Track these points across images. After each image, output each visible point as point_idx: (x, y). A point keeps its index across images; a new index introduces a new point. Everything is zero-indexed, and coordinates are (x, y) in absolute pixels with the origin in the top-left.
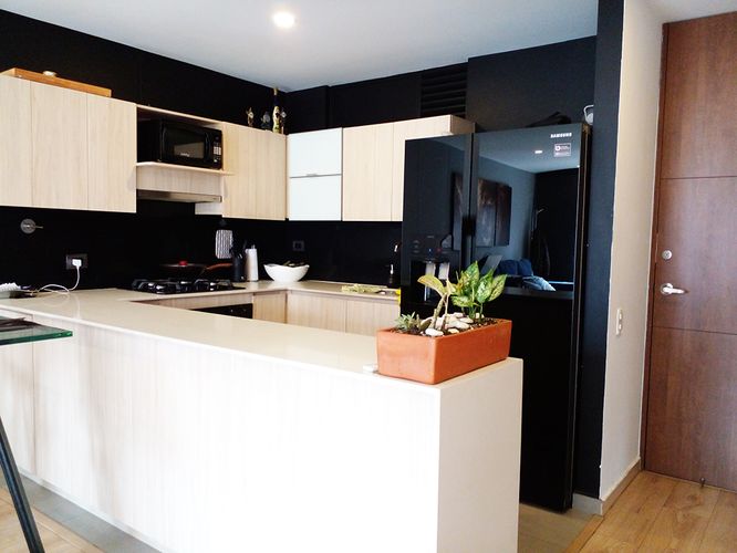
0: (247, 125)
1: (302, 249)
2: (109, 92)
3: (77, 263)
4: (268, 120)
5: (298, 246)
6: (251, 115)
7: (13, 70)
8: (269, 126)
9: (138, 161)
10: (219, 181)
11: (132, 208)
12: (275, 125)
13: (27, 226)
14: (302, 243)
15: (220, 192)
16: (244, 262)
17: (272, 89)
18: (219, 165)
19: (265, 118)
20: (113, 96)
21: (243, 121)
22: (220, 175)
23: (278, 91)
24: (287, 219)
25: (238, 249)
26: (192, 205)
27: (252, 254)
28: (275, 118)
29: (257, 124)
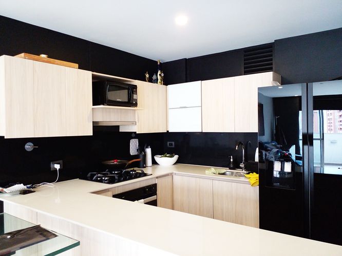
0: (146, 81)
1: (173, 146)
2: (77, 65)
3: (57, 167)
4: (156, 78)
5: (171, 145)
6: (147, 76)
7: (23, 54)
8: (156, 81)
9: (93, 105)
10: (135, 113)
11: (90, 133)
12: (159, 81)
13: (29, 147)
14: (173, 143)
15: (135, 119)
16: (145, 156)
17: (157, 62)
18: (136, 105)
19: (154, 77)
20: (80, 68)
21: (143, 79)
22: (135, 110)
23: (160, 63)
24: (168, 131)
25: (141, 149)
26: (118, 127)
27: (149, 151)
28: (159, 77)
29: (151, 80)
